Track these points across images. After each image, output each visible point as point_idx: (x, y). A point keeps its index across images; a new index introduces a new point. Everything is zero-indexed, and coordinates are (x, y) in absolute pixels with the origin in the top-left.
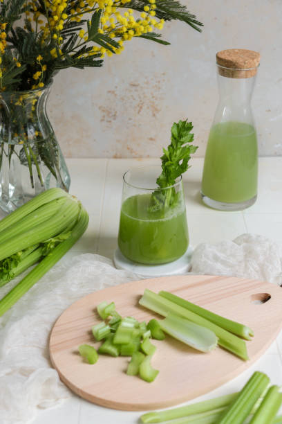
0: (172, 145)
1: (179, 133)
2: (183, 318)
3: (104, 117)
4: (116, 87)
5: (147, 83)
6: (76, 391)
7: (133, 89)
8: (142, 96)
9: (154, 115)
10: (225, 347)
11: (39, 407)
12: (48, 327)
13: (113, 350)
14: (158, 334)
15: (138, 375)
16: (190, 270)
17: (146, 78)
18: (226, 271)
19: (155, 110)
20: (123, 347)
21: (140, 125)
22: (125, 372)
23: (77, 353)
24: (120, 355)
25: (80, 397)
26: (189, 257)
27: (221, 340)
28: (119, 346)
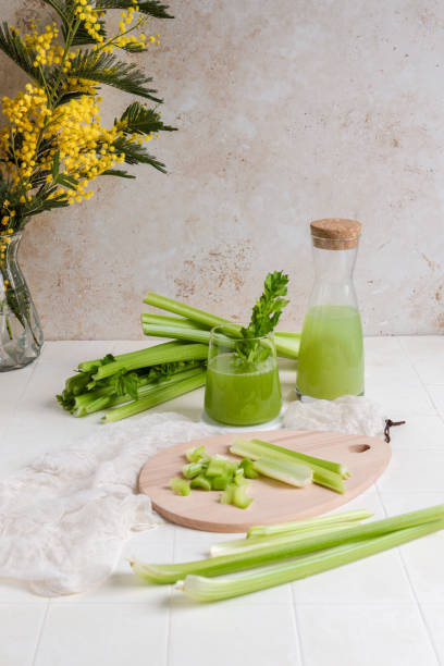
0: (264, 297)
1: (273, 284)
2: (276, 458)
3: (180, 291)
4: (194, 257)
5: (230, 252)
6: (170, 517)
7: (214, 258)
8: (223, 266)
9: (238, 288)
10: (320, 483)
11: (133, 530)
12: (138, 470)
13: (206, 483)
14: (251, 473)
15: (232, 503)
16: (283, 427)
17: (228, 245)
18: (322, 427)
19: (239, 283)
20: (217, 479)
21: (221, 300)
22: (219, 501)
23: (169, 488)
24: (213, 489)
25: (173, 523)
26: (282, 418)
27: (315, 476)
28: (211, 478)
